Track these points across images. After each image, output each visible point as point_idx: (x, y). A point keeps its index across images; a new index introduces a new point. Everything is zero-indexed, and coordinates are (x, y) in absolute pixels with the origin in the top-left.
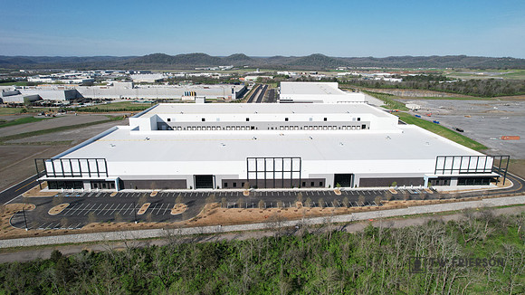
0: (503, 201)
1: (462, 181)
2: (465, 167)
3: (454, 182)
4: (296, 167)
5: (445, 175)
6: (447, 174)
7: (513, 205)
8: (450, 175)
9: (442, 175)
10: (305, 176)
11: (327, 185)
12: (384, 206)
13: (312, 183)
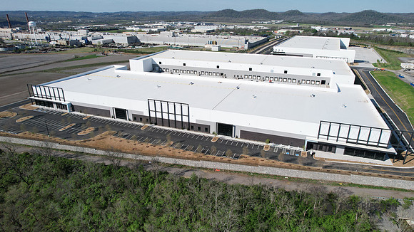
0: (379, 182)
1: (349, 151)
2: (353, 135)
3: (340, 151)
4: (185, 113)
5: (329, 142)
6: (332, 141)
7: (391, 189)
8: (335, 142)
9: (325, 141)
10: (193, 121)
11: (211, 133)
12: (239, 160)
13: (200, 127)
